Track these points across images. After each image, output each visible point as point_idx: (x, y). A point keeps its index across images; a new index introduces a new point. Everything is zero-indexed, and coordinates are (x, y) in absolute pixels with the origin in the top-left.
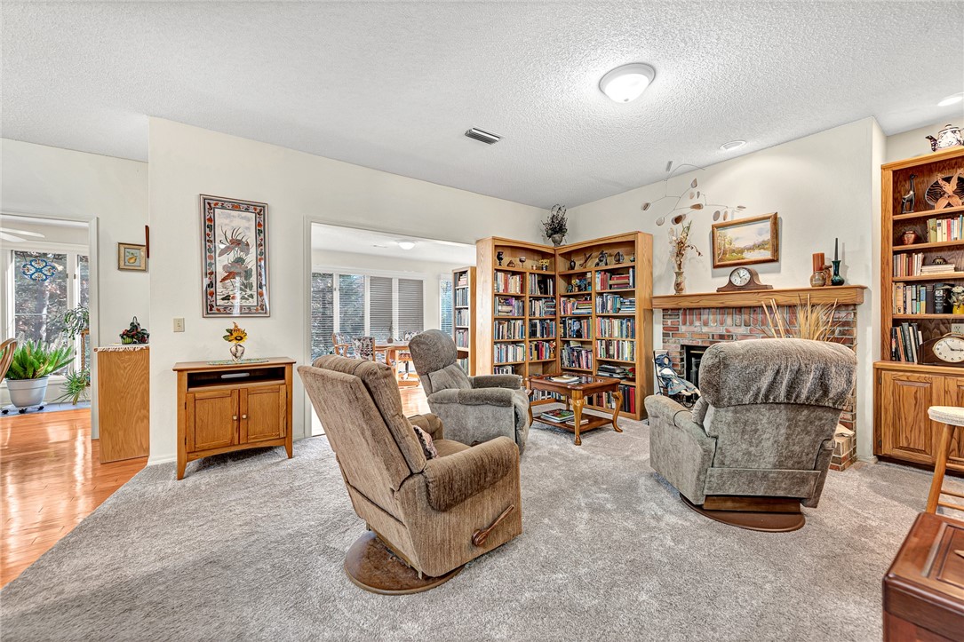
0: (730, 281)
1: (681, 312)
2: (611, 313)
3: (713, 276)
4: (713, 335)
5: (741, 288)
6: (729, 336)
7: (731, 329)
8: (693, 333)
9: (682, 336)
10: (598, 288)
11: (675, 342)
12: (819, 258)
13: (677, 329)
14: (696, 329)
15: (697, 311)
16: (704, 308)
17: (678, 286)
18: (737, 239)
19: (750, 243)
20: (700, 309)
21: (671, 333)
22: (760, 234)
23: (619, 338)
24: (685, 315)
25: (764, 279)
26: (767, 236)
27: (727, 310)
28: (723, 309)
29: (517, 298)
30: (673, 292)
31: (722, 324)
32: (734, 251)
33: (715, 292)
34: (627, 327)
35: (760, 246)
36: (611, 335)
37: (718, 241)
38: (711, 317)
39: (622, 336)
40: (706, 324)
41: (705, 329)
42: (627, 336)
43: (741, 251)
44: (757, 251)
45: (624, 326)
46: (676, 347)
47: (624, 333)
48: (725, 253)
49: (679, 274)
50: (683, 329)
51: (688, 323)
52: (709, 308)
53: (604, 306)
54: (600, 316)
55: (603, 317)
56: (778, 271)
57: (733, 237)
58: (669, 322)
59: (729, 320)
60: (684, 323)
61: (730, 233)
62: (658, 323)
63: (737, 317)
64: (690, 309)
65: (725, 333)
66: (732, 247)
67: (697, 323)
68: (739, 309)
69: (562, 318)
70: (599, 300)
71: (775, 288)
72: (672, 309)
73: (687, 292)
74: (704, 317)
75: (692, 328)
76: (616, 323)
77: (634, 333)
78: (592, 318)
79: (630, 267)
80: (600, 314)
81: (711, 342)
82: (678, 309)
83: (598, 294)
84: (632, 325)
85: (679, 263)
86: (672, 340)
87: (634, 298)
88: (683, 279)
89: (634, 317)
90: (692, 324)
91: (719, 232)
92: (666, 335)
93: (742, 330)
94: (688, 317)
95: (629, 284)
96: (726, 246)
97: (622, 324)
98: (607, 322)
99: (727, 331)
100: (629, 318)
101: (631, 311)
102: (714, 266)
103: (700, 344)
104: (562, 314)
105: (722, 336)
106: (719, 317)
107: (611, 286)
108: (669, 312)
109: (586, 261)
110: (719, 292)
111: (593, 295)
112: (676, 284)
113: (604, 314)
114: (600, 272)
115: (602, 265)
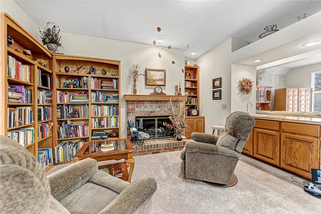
0: (155, 91)
1: (136, 102)
2: (102, 102)
3: (146, 88)
4: (148, 112)
5: (159, 94)
8: (141, 111)
9: (136, 112)
10: (93, 87)
11: (133, 116)
12: (176, 87)
13: (135, 110)
14: (142, 110)
15: (143, 102)
16: (145, 101)
17: (135, 91)
18: (154, 76)
19: (158, 78)
20: (143, 101)
21: (131, 112)
22: (161, 76)
23: (108, 116)
24: (138, 103)
25: (164, 91)
26: (163, 77)
27: (153, 102)
29: (26, 85)
30: (133, 94)
31: (151, 107)
32: (153, 80)
33: (149, 95)
34: (113, 110)
36: (102, 115)
37: (148, 75)
38: (148, 104)
39: (110, 115)
40: (146, 107)
41: (146, 110)
42: (113, 114)
43: (155, 81)
44: (160, 81)
45: (111, 109)
46: (133, 118)
47: (111, 112)
48: (150, 80)
49: (135, 86)
50: (137, 109)
52: (147, 101)
53: (97, 98)
54: (94, 104)
55: (97, 105)
56: (166, 89)
57: (153, 75)
58: (130, 107)
59: (154, 106)
60: (137, 107)
61: (152, 73)
62: (123, 107)
63: (157, 105)
64: (140, 101)
65: (153, 111)
67: (143, 107)
68: (157, 101)
69: (58, 105)
70: (93, 95)
71: (167, 95)
72: (132, 101)
73: (137, 94)
74: (145, 105)
75: (140, 109)
76: (106, 108)
77: (117, 113)
78: (88, 105)
79: (115, 79)
80: (94, 102)
81: (148, 114)
82: (135, 101)
83: (92, 91)
84: (117, 109)
85: (135, 81)
86: (131, 115)
87: (116, 95)
88: (137, 88)
89: (117, 105)
90: (140, 107)
91: (148, 72)
92: (128, 113)
93: (158, 109)
94: (139, 104)
95: (113, 87)
96: (151, 78)
97: (110, 108)
98: (99, 107)
99: (153, 110)
100: (114, 105)
101: (114, 101)
102: (146, 85)
103: (144, 116)
104: (59, 102)
105: (151, 112)
106: (150, 104)
107: (102, 87)
108: (131, 102)
109: (78, 69)
110: (152, 95)
111: (90, 91)
112: (133, 90)
113: (97, 103)
114: (94, 77)
115: (93, 74)
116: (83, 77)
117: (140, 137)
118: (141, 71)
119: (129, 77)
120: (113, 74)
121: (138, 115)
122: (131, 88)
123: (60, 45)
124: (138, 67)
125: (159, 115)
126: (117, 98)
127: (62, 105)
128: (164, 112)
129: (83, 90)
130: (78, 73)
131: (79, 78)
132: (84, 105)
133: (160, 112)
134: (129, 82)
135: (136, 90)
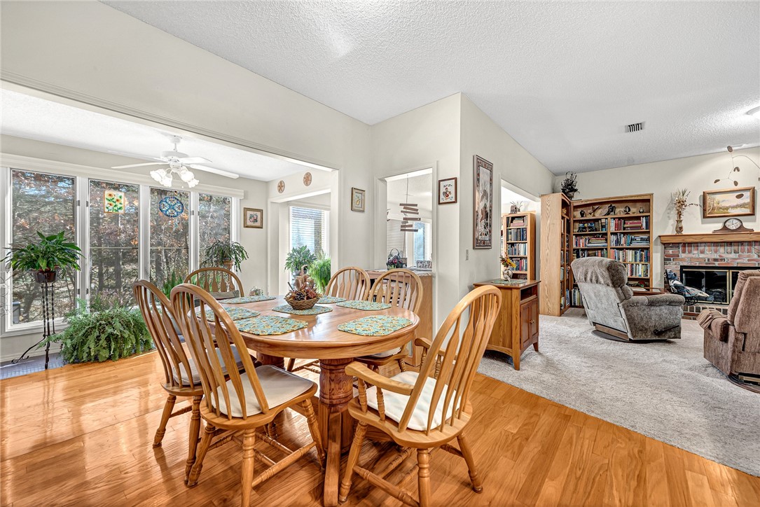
0: (725, 226)
1: (681, 245)
2: (625, 246)
3: (702, 223)
4: (709, 260)
5: (733, 231)
6: (721, 260)
7: (723, 255)
8: (691, 258)
9: (683, 260)
10: (612, 229)
11: (676, 264)
13: (678, 256)
14: (694, 256)
15: (695, 244)
16: (701, 243)
17: (679, 229)
18: (723, 201)
19: (734, 204)
21: (672, 258)
22: (742, 199)
23: (633, 262)
24: (685, 247)
25: (747, 225)
26: (748, 201)
27: (720, 244)
28: (716, 244)
30: (675, 233)
31: (716, 252)
32: (721, 208)
33: (710, 233)
34: (641, 255)
35: (742, 206)
36: (624, 261)
37: (708, 202)
38: (707, 248)
39: (636, 261)
40: (702, 252)
41: (702, 256)
42: (641, 261)
43: (727, 209)
44: (739, 209)
45: (638, 254)
46: (676, 267)
47: (638, 258)
48: (713, 209)
49: (679, 221)
50: (682, 256)
51: (687, 252)
52: (705, 243)
53: (618, 242)
54: (613, 248)
55: (617, 249)
56: (755, 221)
57: (721, 200)
58: (671, 252)
59: (722, 250)
60: (684, 252)
61: (718, 197)
62: (657, 252)
63: (729, 248)
64: (688, 243)
65: (718, 257)
66: (720, 205)
67: (696, 252)
68: (730, 243)
69: (574, 250)
70: (614, 238)
71: (755, 231)
72: (673, 243)
73: (684, 233)
74: (701, 248)
75: (691, 255)
76: (630, 253)
77: (648, 259)
78: (606, 249)
79: (643, 217)
80: (614, 246)
81: (707, 263)
82: (679, 243)
83: (612, 234)
84: (647, 254)
85: (680, 214)
86: (672, 263)
87: (645, 236)
88: (683, 224)
89: (648, 249)
90: (690, 252)
91: (708, 197)
92: (666, 260)
93: (733, 255)
94: (687, 248)
95: (640, 227)
96: (715, 205)
97: (636, 253)
98: (621, 252)
99: (720, 256)
100: (642, 249)
101: (644, 245)
102: (704, 217)
103: (697, 265)
104: (574, 246)
105: (716, 260)
106: (713, 248)
107: (624, 229)
108: (671, 245)
109: (594, 211)
110: (715, 233)
111: (609, 234)
112: (676, 228)
113: (618, 247)
114: (614, 219)
115: (612, 214)
116: (600, 219)
117: (686, 293)
118: (694, 199)
119: (669, 209)
120: (641, 210)
121: (685, 264)
122: (672, 225)
123: (576, 190)
124: (686, 194)
125: (735, 265)
126: (648, 240)
127: (578, 249)
128: (749, 260)
129: (600, 234)
130: (594, 216)
131: (597, 220)
132: (602, 249)
133: (738, 261)
134: (669, 217)
135: (681, 228)
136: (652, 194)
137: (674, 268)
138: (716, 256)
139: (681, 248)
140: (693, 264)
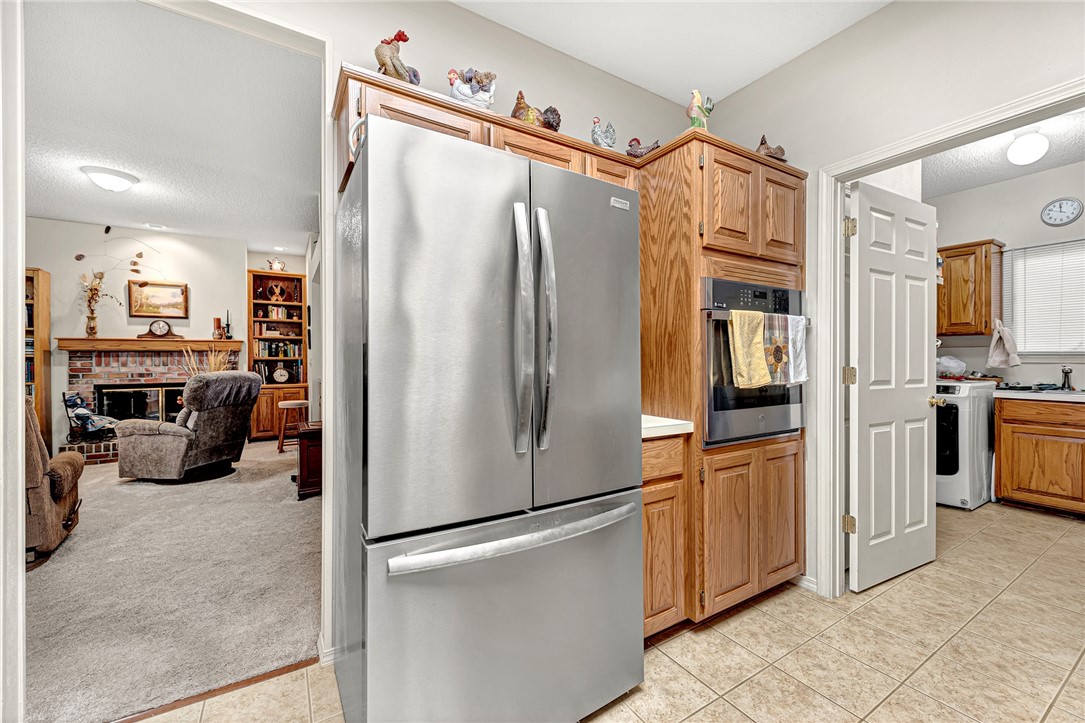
0: (150, 330)
1: (94, 354)
3: (129, 324)
4: (132, 374)
5: (161, 336)
6: (148, 375)
7: (150, 368)
8: (109, 373)
9: (96, 376)
11: (87, 383)
12: (216, 321)
13: (90, 370)
14: (113, 370)
15: (115, 354)
16: (122, 352)
17: (92, 330)
18: (153, 296)
19: (166, 302)
20: (117, 352)
21: (81, 375)
22: (173, 297)
24: (100, 357)
25: (176, 330)
26: (180, 300)
27: (146, 354)
28: (143, 353)
30: (84, 335)
31: (141, 364)
32: (150, 306)
33: (135, 338)
35: (174, 306)
37: (135, 295)
38: (130, 359)
40: (124, 365)
41: (123, 370)
43: (158, 307)
44: (171, 309)
46: (88, 388)
48: (141, 306)
49: (91, 318)
50: (96, 370)
51: (103, 364)
52: (128, 352)
56: (188, 326)
57: (150, 294)
58: (79, 364)
59: (148, 361)
60: (99, 364)
61: (147, 290)
62: (61, 365)
63: (156, 360)
64: (106, 352)
65: (144, 372)
66: (149, 302)
67: (115, 364)
68: (158, 353)
71: (186, 339)
72: (82, 352)
73: (99, 336)
74: (121, 359)
75: (108, 369)
81: (130, 380)
82: (90, 352)
86: (82, 381)
88: (97, 324)
90: (107, 365)
91: (135, 288)
92: (73, 376)
93: (162, 369)
94: (103, 359)
96: (144, 300)
99: (147, 370)
102: (131, 316)
103: (118, 383)
105: (141, 375)
106: (138, 359)
108: (79, 354)
112: (88, 328)
117: (90, 427)
118: (116, 287)
119: (79, 299)
121: (101, 382)
122: (83, 323)
124: (103, 279)
125: (164, 382)
128: (179, 375)
133: (168, 376)
136: (38, 270)
137: (85, 388)
138: (142, 370)
139: (94, 359)
140: (111, 382)
